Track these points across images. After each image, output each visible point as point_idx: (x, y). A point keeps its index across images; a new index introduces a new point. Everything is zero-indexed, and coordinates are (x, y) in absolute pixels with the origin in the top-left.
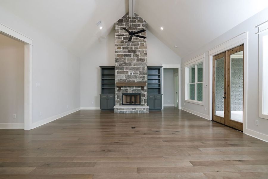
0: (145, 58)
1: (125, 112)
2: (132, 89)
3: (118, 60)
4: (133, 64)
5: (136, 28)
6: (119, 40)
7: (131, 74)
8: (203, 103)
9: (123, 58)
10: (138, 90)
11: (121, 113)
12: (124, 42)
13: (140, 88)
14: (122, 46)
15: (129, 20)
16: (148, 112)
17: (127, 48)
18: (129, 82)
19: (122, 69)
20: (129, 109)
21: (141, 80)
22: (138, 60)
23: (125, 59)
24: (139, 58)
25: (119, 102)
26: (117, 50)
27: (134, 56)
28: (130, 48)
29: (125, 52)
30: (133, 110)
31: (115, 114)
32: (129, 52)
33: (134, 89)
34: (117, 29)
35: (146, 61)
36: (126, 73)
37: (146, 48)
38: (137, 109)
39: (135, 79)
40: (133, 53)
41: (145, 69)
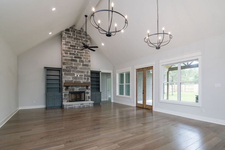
0: (89, 64)
1: (74, 108)
2: (78, 88)
3: (65, 64)
4: (79, 68)
5: (82, 39)
6: (67, 46)
7: (77, 76)
8: (130, 97)
9: (70, 62)
10: (83, 89)
11: (70, 109)
12: (70, 49)
13: (85, 88)
14: (69, 52)
15: (76, 31)
16: (93, 105)
17: (74, 54)
18: (75, 82)
19: (69, 71)
20: (77, 104)
21: (86, 81)
22: (83, 65)
23: (72, 64)
24: (84, 63)
25: (66, 99)
26: (64, 55)
27: (80, 62)
28: (76, 55)
29: (72, 57)
30: (81, 105)
31: (64, 110)
32: (75, 57)
33: (80, 88)
34: (64, 37)
35: (90, 66)
36: (72, 75)
37: (90, 56)
38: (85, 104)
39: (81, 80)
40: (79, 59)
41: (89, 72)
